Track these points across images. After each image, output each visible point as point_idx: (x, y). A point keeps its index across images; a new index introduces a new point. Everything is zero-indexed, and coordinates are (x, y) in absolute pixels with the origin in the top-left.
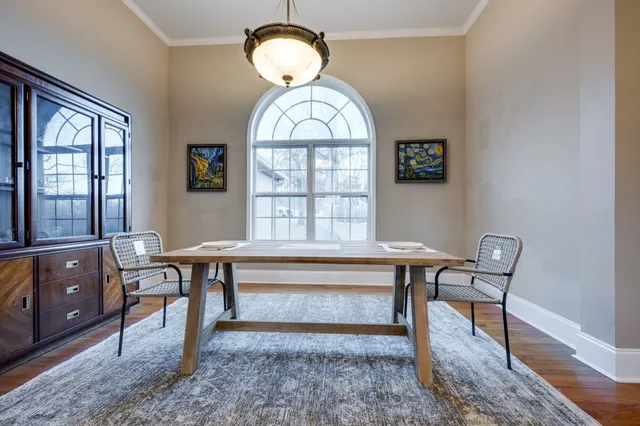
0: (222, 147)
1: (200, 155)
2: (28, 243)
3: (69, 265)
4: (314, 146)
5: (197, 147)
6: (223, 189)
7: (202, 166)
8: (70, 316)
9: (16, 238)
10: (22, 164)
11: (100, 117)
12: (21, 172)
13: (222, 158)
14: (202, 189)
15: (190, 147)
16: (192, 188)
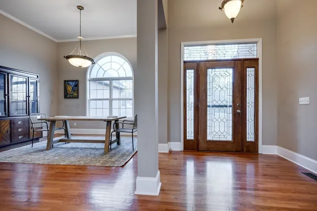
0: (77, 81)
1: (69, 84)
2: (9, 116)
3: (19, 123)
4: (112, 80)
5: (68, 81)
6: (77, 97)
7: (70, 88)
8: (20, 137)
9: (5, 114)
10: (7, 95)
11: (28, 78)
12: (7, 97)
13: (77, 86)
14: (70, 98)
15: (65, 81)
16: (66, 97)
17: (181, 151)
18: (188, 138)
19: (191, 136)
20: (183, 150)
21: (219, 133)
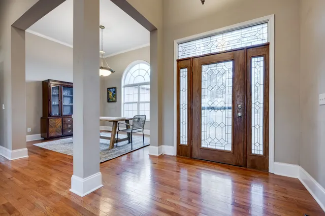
0: (115, 88)
1: (110, 91)
2: (61, 116)
3: (69, 121)
4: (140, 85)
5: (110, 89)
6: (115, 101)
7: (111, 94)
8: (69, 131)
9: (59, 114)
12: (60, 102)
13: (115, 92)
14: (111, 102)
15: (108, 89)
16: (108, 101)
17: (174, 156)
18: (182, 143)
19: (184, 141)
20: (176, 155)
21: (216, 141)
